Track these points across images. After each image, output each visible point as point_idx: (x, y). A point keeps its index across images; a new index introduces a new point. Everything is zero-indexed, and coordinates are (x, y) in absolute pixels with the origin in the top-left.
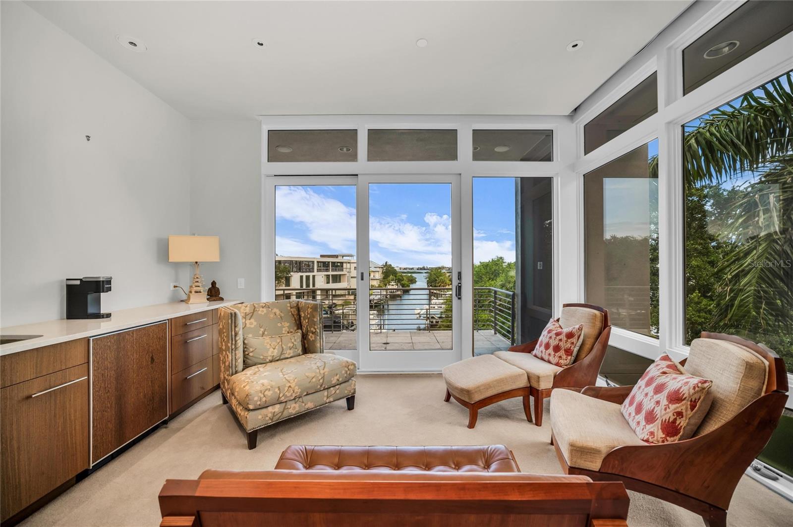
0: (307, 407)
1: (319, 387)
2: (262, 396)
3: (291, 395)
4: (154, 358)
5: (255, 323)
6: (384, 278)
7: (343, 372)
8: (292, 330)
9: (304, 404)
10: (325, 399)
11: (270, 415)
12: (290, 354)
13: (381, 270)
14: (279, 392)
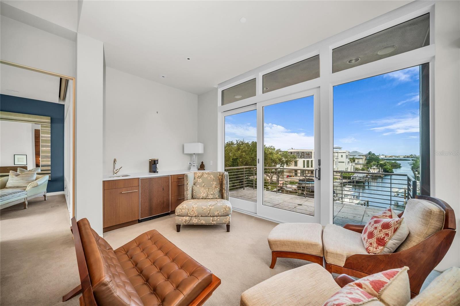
0: (201, 222)
1: (207, 214)
2: (181, 211)
3: (193, 214)
4: (164, 188)
5: (201, 181)
6: (367, 163)
7: (222, 210)
8: (217, 186)
9: (200, 220)
10: (211, 221)
11: (184, 220)
12: (211, 197)
13: (365, 157)
14: (187, 211)
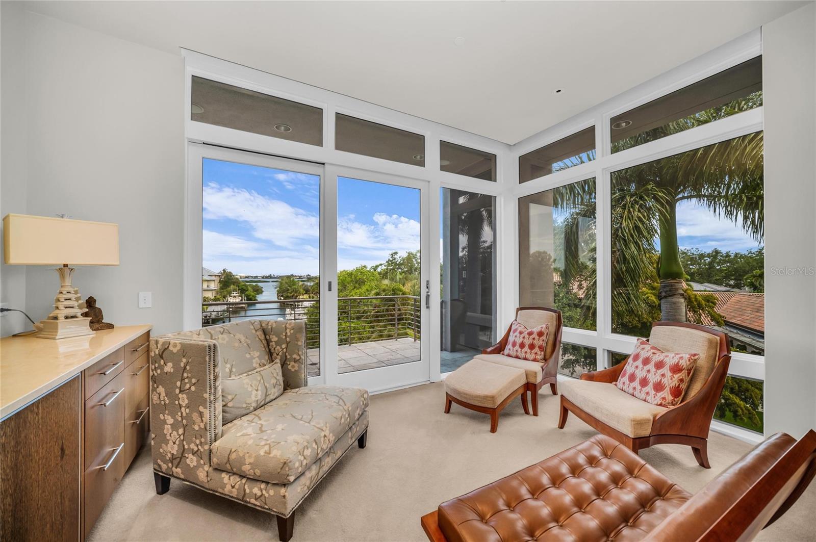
6: (221, 288)
13: (217, 279)
